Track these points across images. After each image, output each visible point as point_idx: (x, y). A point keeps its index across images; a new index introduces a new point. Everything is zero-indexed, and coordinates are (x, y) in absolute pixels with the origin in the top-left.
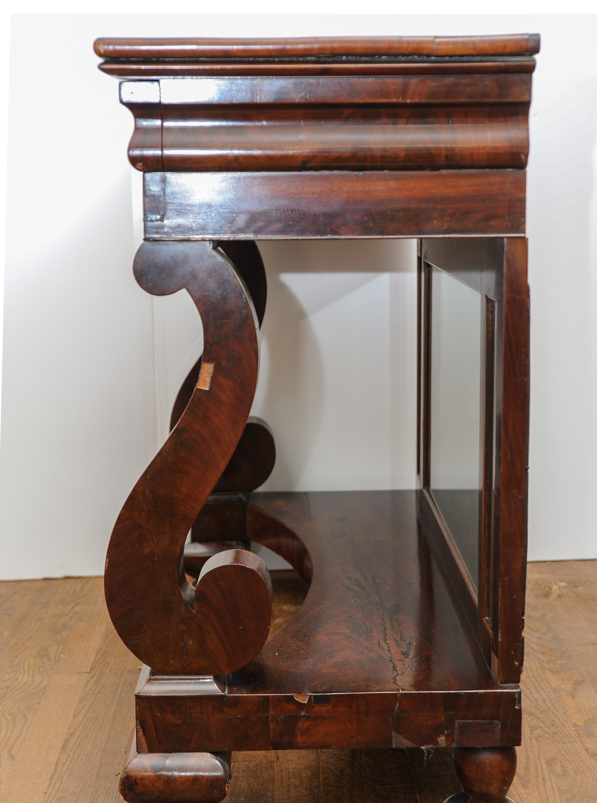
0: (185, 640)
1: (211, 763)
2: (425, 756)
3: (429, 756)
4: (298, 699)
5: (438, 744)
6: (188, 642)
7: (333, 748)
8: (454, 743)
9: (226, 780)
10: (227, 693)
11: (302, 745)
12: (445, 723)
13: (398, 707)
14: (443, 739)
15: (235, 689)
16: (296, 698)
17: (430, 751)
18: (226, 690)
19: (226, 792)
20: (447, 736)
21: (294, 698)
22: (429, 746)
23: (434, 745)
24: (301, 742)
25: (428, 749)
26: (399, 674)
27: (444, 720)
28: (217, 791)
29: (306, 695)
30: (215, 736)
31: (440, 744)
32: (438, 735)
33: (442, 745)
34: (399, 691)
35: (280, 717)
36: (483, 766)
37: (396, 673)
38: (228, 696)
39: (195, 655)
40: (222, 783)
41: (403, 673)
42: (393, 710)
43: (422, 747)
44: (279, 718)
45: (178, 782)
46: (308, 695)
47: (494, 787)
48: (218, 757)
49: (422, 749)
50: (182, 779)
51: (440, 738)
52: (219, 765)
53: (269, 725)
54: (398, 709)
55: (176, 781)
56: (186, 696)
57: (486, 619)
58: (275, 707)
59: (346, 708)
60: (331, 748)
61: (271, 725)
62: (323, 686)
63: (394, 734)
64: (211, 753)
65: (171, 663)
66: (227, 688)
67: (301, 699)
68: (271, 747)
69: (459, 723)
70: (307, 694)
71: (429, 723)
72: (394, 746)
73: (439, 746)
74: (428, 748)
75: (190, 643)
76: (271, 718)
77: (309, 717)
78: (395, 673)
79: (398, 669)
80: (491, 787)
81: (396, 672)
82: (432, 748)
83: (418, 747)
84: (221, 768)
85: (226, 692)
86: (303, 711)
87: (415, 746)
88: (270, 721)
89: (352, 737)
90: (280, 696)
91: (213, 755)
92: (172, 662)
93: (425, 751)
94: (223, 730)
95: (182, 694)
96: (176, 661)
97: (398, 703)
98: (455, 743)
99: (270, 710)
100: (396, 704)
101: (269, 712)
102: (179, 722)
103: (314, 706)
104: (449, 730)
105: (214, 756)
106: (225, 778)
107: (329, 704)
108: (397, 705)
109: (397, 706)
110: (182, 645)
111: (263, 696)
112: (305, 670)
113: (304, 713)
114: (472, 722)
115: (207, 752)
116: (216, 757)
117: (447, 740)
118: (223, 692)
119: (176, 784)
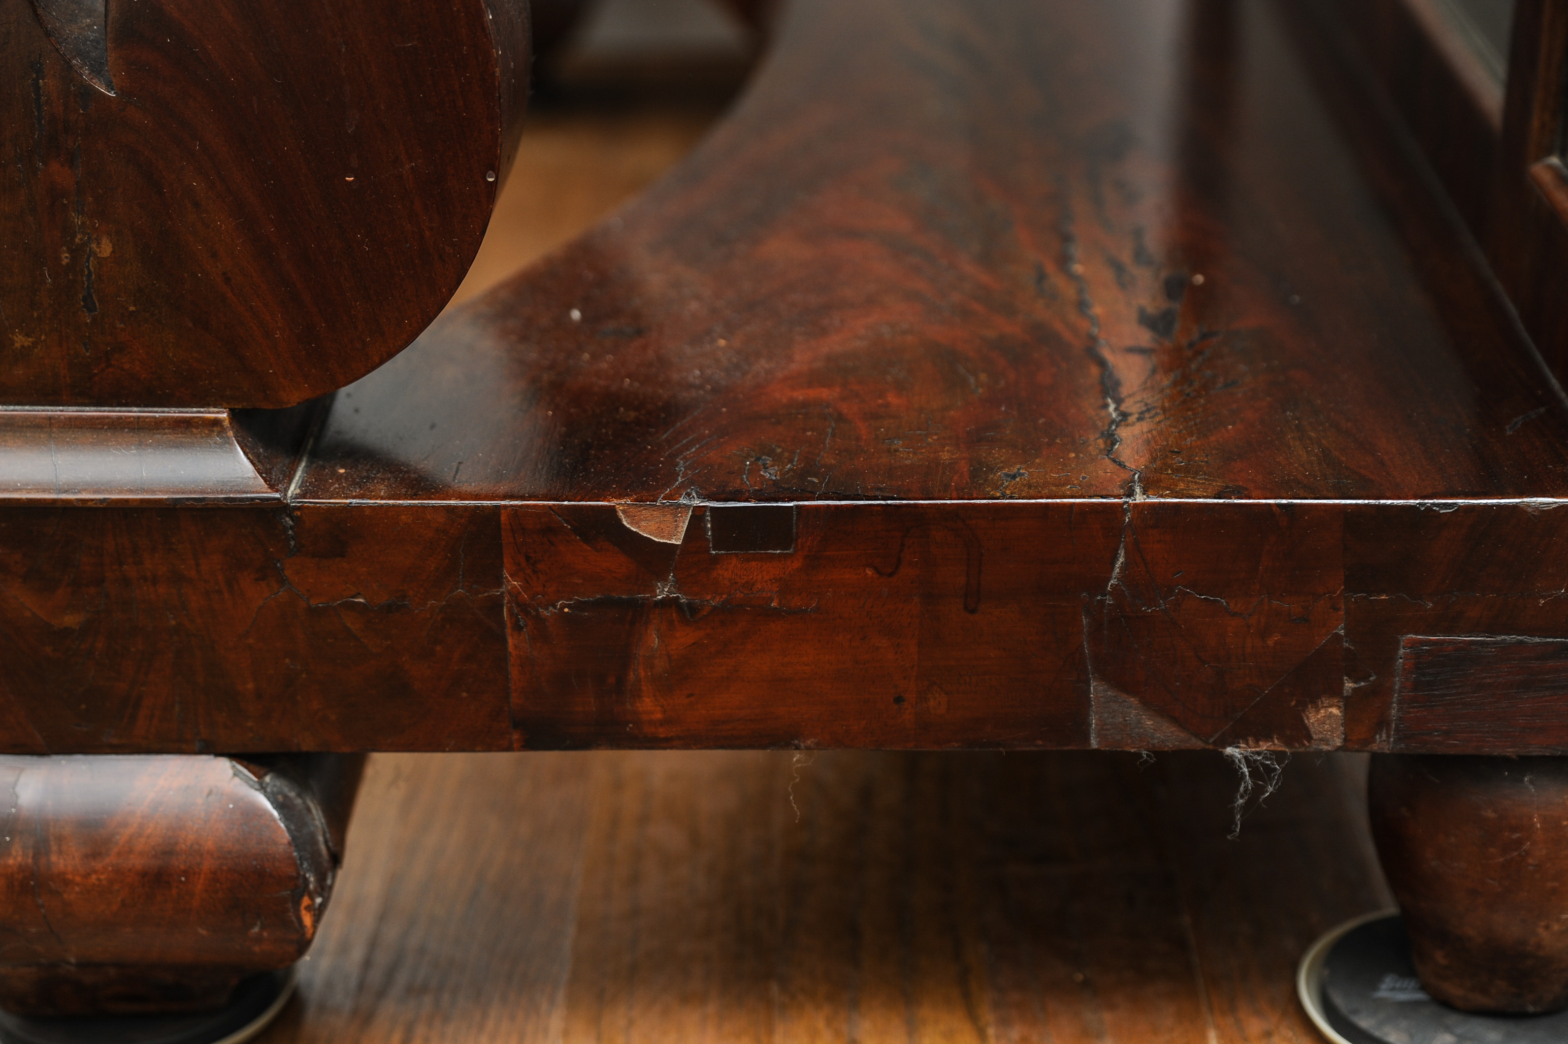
0: (79, 236)
1: (231, 806)
2: (1242, 789)
3: (1261, 790)
4: (639, 527)
5: (1309, 738)
6: (94, 246)
7: (808, 748)
8: (1384, 736)
9: (301, 881)
10: (298, 491)
11: (662, 732)
12: (1346, 645)
13: (1121, 568)
14: (1331, 716)
15: (342, 471)
16: (631, 524)
17: (1266, 767)
18: (299, 474)
19: (304, 934)
20: (1350, 705)
21: (620, 520)
22: (1264, 746)
23: (1288, 742)
24: (659, 716)
25: (1256, 761)
26: (1130, 414)
27: (1342, 632)
28: (263, 928)
29: (679, 506)
30: (250, 686)
31: (1315, 737)
32: (1312, 699)
33: (1326, 741)
34: (1130, 494)
35: (555, 607)
36: (1516, 836)
37: (1116, 409)
38: (299, 508)
39: (132, 308)
40: (286, 893)
41: (1148, 410)
42: (1099, 584)
43: (1229, 750)
44: (551, 608)
45: (77, 889)
46: (687, 507)
47: (1556, 927)
48: (267, 779)
49: (1231, 758)
50: (94, 877)
51: (1318, 711)
52: (271, 815)
53: (504, 641)
54: (1122, 578)
55: (67, 883)
56: (90, 504)
57: (1551, 168)
58: (528, 558)
59: (869, 572)
60: (797, 748)
61: (511, 641)
62: (766, 468)
63: (1097, 690)
64: (233, 756)
65: (18, 345)
66: (303, 464)
67: (653, 525)
68: (515, 737)
69: (1413, 644)
70: (683, 501)
71: (1270, 643)
72: (1094, 743)
73: (1314, 746)
74: (1259, 753)
75: (106, 249)
76: (510, 610)
77: (693, 609)
78: (1112, 407)
79: (1124, 391)
80: (1543, 924)
81: (1119, 401)
82: (1279, 756)
83: (1211, 747)
84: (279, 827)
85: (293, 489)
86: (665, 580)
87: (1196, 743)
88: (509, 625)
89: (898, 700)
90: (550, 507)
91: (246, 767)
92: (20, 340)
93: (1245, 770)
94: (287, 661)
95: (74, 493)
96: (43, 337)
97: (1122, 552)
98: (1388, 737)
99: (506, 574)
100: (1115, 558)
101: (498, 581)
102: (71, 620)
103: (716, 560)
104: (1365, 678)
105: (250, 771)
106: (294, 874)
107: (791, 551)
108: (1121, 560)
109: (1118, 564)
110: (65, 258)
111: (466, 508)
112: (691, 386)
113: (669, 592)
114: (1482, 643)
115: (218, 754)
116: (260, 777)
117: (1350, 720)
118: (272, 487)
119: (65, 896)
